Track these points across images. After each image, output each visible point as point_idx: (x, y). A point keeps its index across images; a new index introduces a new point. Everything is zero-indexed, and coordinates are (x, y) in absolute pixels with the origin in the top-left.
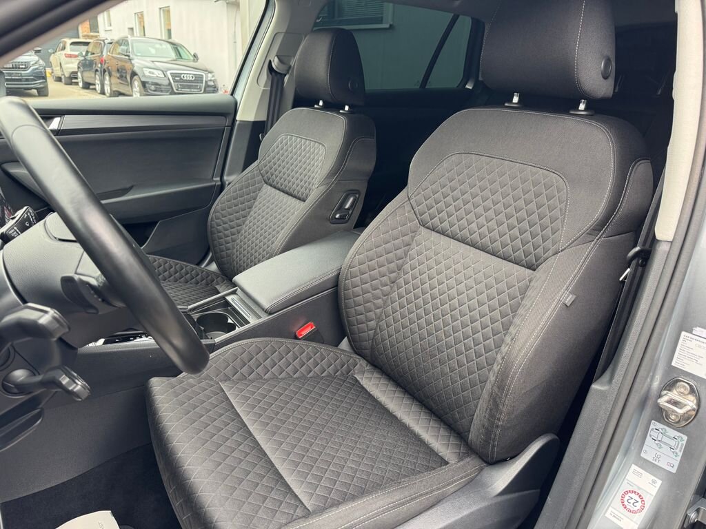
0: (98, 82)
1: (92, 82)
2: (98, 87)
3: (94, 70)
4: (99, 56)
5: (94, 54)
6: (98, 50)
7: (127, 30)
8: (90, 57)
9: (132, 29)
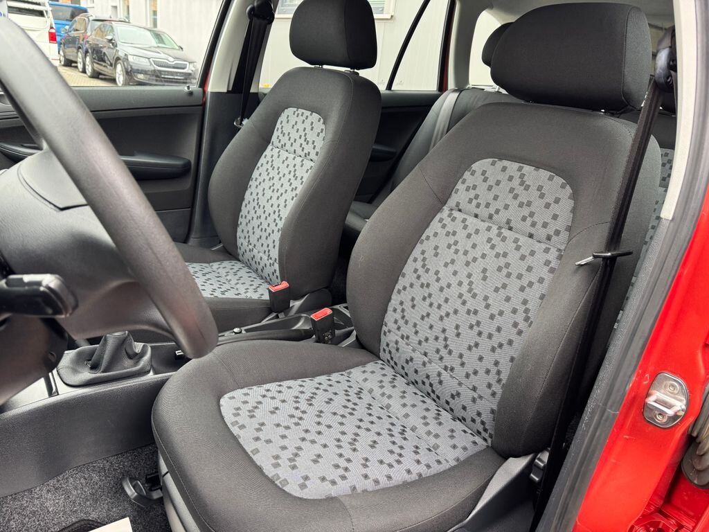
0: (80, 60)
1: (74, 59)
2: (80, 66)
3: (77, 46)
4: (82, 33)
5: (77, 30)
6: (82, 28)
7: (110, 8)
8: (73, 34)
9: (116, 7)
